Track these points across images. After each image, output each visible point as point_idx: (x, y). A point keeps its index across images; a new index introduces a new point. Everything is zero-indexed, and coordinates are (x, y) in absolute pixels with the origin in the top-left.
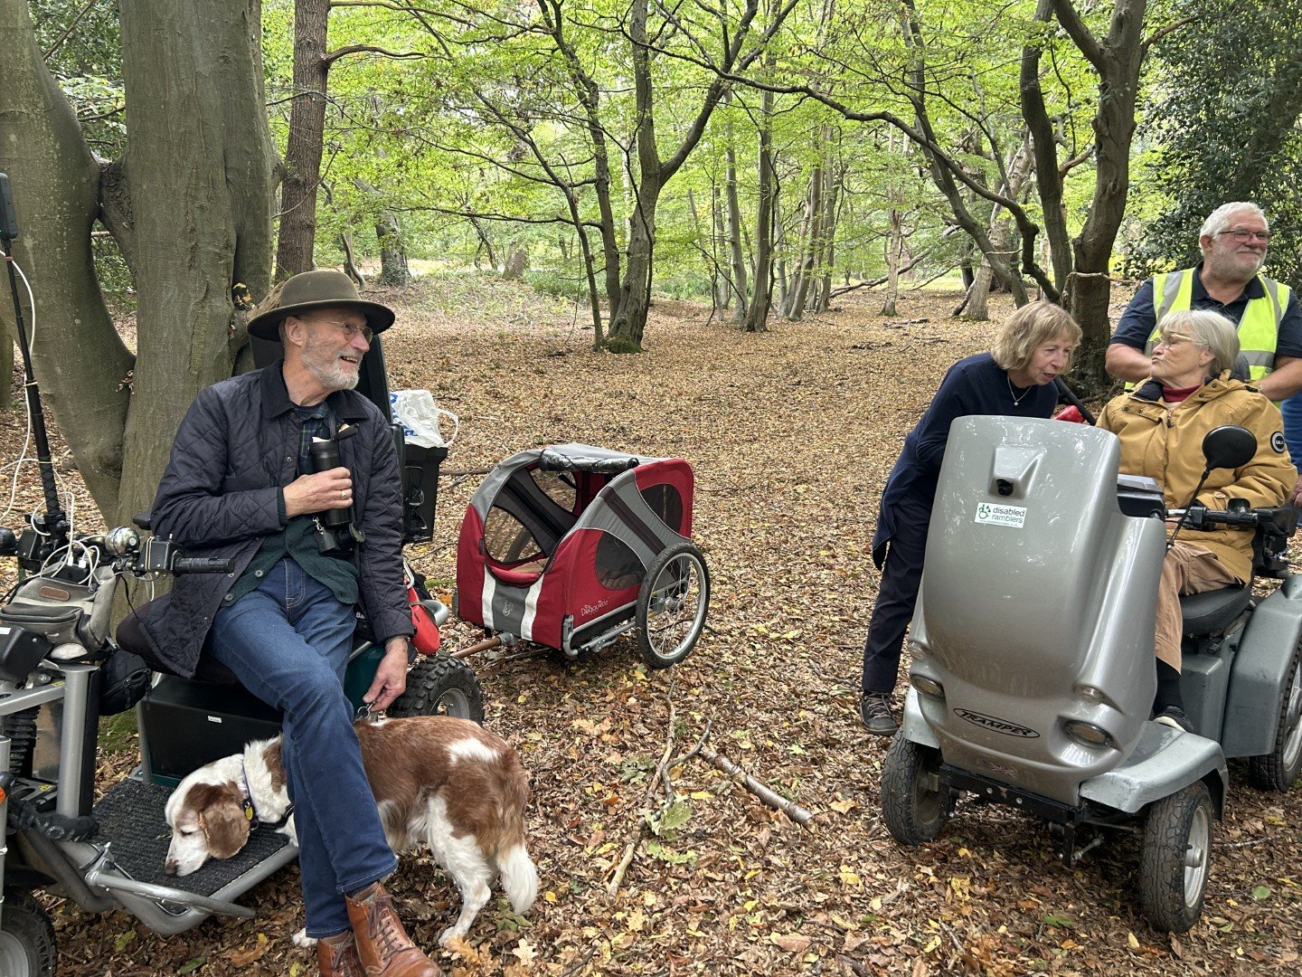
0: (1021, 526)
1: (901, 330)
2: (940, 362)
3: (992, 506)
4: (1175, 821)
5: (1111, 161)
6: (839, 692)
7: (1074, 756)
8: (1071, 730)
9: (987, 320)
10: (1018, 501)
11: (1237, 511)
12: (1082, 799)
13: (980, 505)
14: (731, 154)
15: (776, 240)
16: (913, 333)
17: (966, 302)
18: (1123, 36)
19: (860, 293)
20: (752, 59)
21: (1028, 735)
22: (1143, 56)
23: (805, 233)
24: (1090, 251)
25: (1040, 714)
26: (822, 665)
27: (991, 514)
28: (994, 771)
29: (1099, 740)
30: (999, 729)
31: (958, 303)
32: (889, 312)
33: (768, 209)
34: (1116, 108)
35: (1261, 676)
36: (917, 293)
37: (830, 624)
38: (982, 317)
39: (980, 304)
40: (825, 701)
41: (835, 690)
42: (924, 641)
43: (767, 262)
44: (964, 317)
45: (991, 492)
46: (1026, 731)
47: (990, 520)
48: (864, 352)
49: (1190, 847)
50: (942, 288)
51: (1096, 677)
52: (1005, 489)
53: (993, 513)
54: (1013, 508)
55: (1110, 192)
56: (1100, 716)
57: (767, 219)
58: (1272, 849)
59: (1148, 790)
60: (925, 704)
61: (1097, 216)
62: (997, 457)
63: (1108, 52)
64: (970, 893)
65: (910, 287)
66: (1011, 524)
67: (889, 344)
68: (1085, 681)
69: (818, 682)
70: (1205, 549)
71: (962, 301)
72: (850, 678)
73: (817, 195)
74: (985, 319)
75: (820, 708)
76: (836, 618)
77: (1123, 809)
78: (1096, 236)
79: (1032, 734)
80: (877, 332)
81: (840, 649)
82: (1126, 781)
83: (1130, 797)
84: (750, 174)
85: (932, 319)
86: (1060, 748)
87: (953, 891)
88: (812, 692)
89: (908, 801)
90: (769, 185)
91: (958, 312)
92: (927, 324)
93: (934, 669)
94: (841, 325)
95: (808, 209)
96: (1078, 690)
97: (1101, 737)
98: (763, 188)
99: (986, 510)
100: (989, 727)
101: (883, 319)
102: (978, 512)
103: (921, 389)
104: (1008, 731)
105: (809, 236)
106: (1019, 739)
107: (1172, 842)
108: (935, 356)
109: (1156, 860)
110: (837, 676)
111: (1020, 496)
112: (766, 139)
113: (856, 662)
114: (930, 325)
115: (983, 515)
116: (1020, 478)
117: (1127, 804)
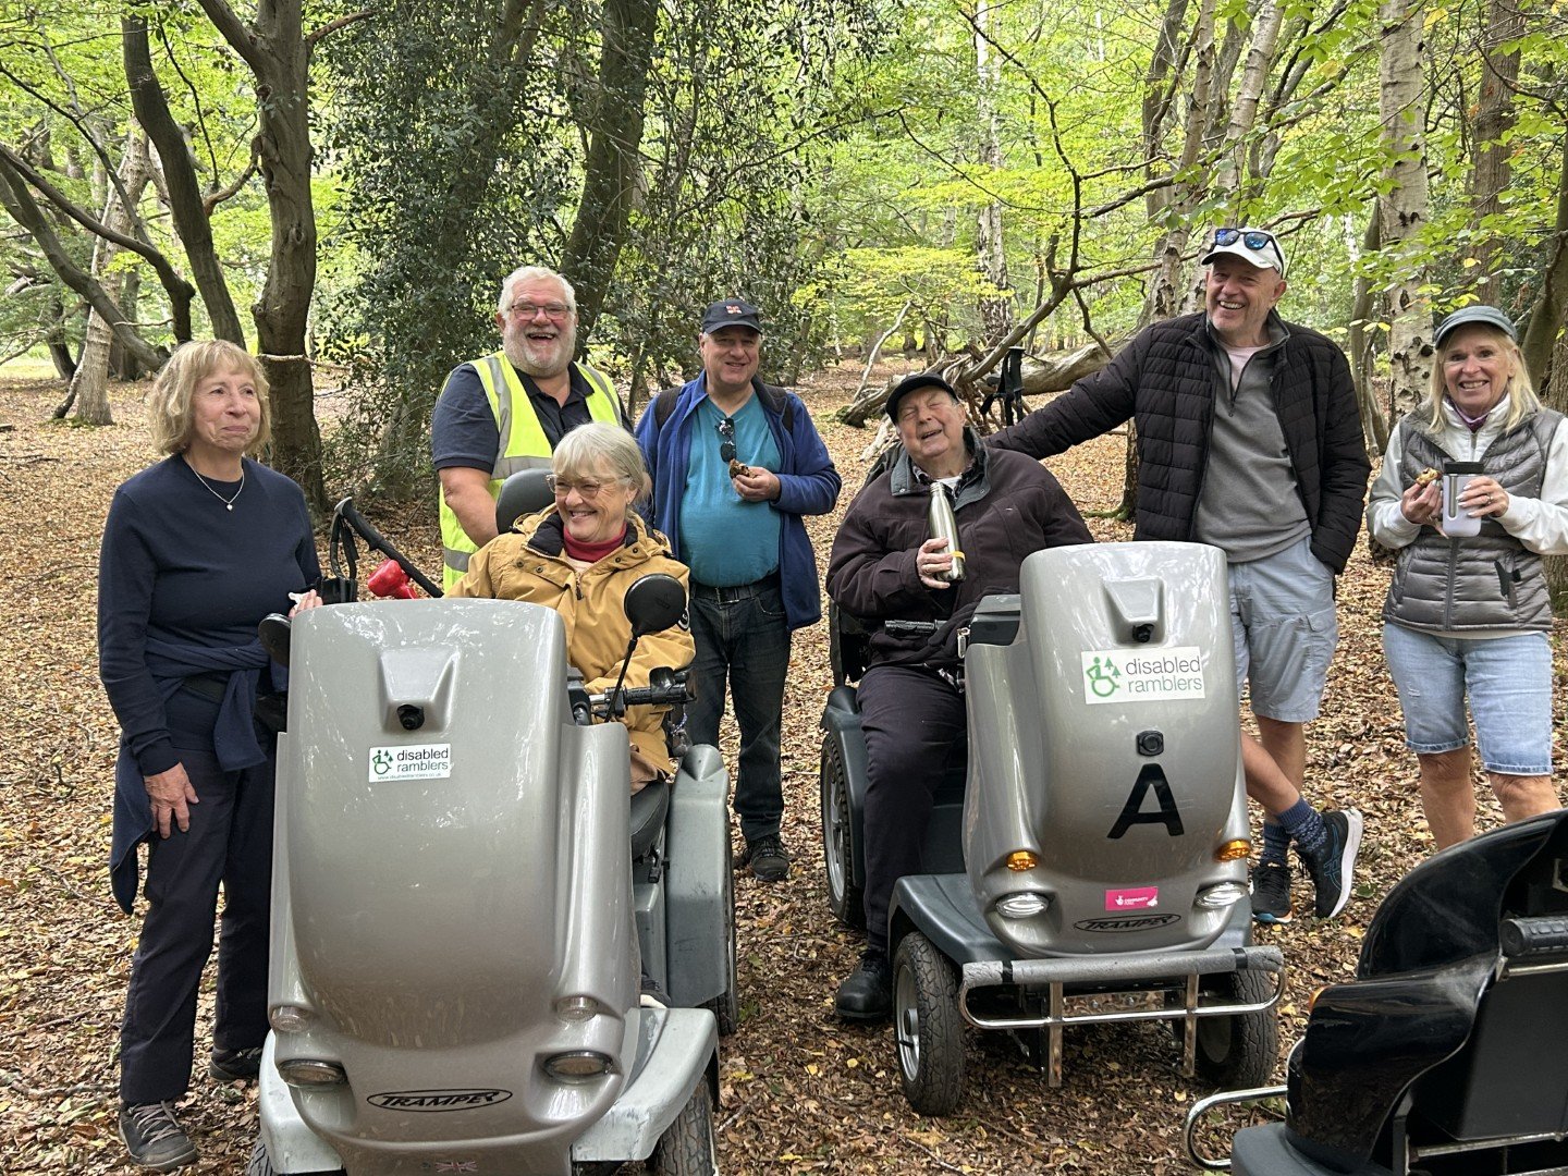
0: (446, 774)
2: (56, 493)
3: (394, 751)
5: (288, 198)
6: (76, 1113)
7: (564, 1106)
8: (553, 1069)
9: (111, 423)
10: (433, 735)
11: (661, 686)
12: (576, 1164)
13: (373, 752)
17: (73, 397)
18: (278, 24)
21: (495, 1099)
22: (309, 56)
24: (279, 322)
25: (506, 1062)
26: (26, 1072)
27: (395, 763)
29: (594, 1069)
30: (448, 1106)
31: (59, 400)
34: (284, 123)
35: (700, 893)
37: (15, 988)
38: (103, 419)
39: (96, 400)
40: (54, 1140)
41: (68, 1111)
44: (73, 421)
45: (388, 728)
46: (490, 1095)
47: (394, 773)
50: (18, 374)
52: (411, 719)
53: (398, 762)
54: (428, 748)
55: (294, 242)
56: (593, 1034)
58: (754, 1118)
59: (659, 1116)
60: (308, 1101)
61: (280, 275)
62: (387, 671)
63: (262, 45)
66: (429, 774)
68: (570, 989)
69: (28, 1107)
71: (65, 397)
72: (85, 1077)
74: (109, 422)
75: (49, 1156)
76: (23, 974)
78: (283, 302)
79: (502, 1096)
81: (49, 1030)
82: (631, 1114)
83: (640, 1137)
85: (19, 425)
86: (542, 1100)
88: (24, 1130)
91: (61, 413)
92: (12, 433)
93: (320, 1040)
96: (561, 1006)
97: (596, 1064)
99: (384, 759)
100: (432, 1107)
102: (372, 764)
104: (463, 1104)
106: (481, 1111)
108: (44, 485)
110: (61, 1082)
111: (437, 726)
113: (87, 1043)
114: (18, 434)
115: (381, 768)
116: (432, 698)
117: (636, 1149)
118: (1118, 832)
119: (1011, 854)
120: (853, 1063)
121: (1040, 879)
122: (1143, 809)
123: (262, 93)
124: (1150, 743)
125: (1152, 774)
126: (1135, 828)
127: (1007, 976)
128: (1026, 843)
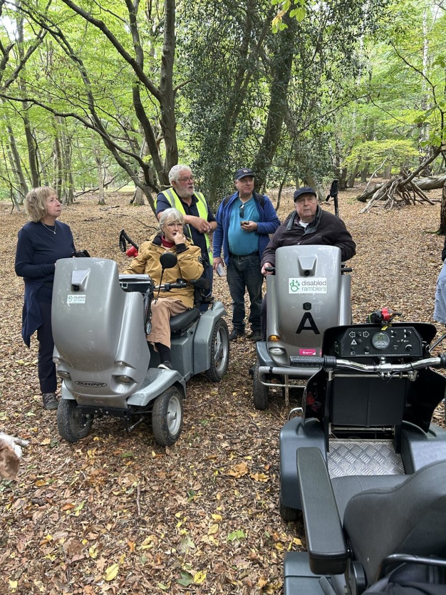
0: (84, 302)
1: (107, 211)
2: (123, 225)
3: (73, 296)
4: (161, 404)
5: (169, 139)
7: (121, 389)
8: (118, 379)
9: (144, 205)
10: (81, 293)
11: (179, 283)
12: (129, 405)
13: (69, 296)
14: (10, 128)
15: (40, 171)
16: (113, 212)
17: (135, 197)
18: (165, 86)
19: (90, 194)
20: (11, 81)
22: (175, 95)
23: (55, 168)
25: (105, 376)
28: (96, 403)
29: (129, 381)
30: (92, 386)
31: (131, 198)
32: (102, 203)
33: (33, 155)
34: (168, 116)
35: (202, 341)
36: (116, 194)
38: (142, 203)
39: (140, 198)
42: (59, 356)
43: (37, 182)
44: (135, 204)
45: (72, 290)
46: (102, 384)
47: (73, 301)
48: (90, 223)
49: (169, 413)
51: (122, 358)
52: (76, 288)
53: (74, 299)
54: (80, 296)
55: (171, 152)
56: (127, 372)
57: (34, 161)
58: (211, 404)
59: (149, 396)
61: (168, 161)
62: (73, 275)
63: (161, 93)
64: (95, 454)
65: (112, 191)
66: (81, 302)
67: (101, 218)
68: (118, 360)
70: (176, 299)
71: (133, 197)
73: (58, 149)
77: (142, 405)
79: (104, 385)
80: (97, 212)
82: (142, 394)
83: (144, 400)
84: (21, 138)
85: (121, 205)
86: (115, 387)
87: (88, 456)
89: (68, 424)
90: (32, 144)
91: (132, 202)
93: (65, 367)
94: (80, 210)
95: (55, 156)
96: (116, 363)
97: (128, 380)
98: (29, 146)
99: (71, 298)
100: (89, 386)
101: (100, 206)
102: (68, 299)
103: (114, 238)
104: (96, 386)
105: (57, 169)
106: (100, 388)
107: (161, 413)
108: (121, 223)
109: (157, 420)
111: (83, 290)
112: (26, 122)
114: (120, 208)
115: (70, 300)
116: (81, 283)
117: (143, 403)
118: (299, 331)
119: (271, 336)
120: (246, 393)
121: (281, 345)
122: (305, 326)
123: (161, 107)
124: (307, 306)
125: (308, 316)
126: (303, 331)
127: (271, 371)
128: (276, 333)
